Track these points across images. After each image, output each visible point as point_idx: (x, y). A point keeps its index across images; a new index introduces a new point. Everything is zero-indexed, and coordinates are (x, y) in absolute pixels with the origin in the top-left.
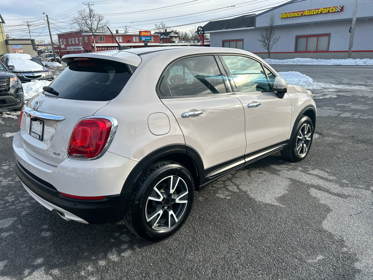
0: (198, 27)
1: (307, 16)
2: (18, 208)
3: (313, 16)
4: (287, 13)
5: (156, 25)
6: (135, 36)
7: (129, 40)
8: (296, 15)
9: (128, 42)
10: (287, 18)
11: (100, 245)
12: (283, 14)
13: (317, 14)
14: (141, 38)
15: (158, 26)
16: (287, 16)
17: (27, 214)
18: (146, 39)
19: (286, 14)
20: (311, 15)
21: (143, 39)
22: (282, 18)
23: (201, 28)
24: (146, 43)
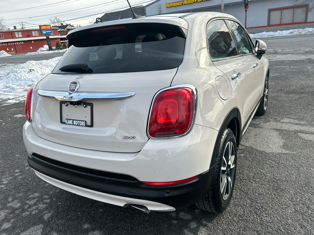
0: (97, 19)
1: (186, 5)
2: (34, 213)
3: (191, 5)
4: (171, 3)
5: (51, 20)
6: (35, 30)
7: (28, 35)
8: (178, 4)
9: (28, 36)
10: (171, 7)
11: (167, 230)
12: (168, 4)
13: (194, 2)
14: (42, 32)
15: (53, 21)
16: (170, 5)
17: (52, 217)
18: (47, 33)
19: (169, 3)
20: (189, 4)
21: (44, 33)
22: (167, 7)
23: (99, 19)
24: (47, 36)
